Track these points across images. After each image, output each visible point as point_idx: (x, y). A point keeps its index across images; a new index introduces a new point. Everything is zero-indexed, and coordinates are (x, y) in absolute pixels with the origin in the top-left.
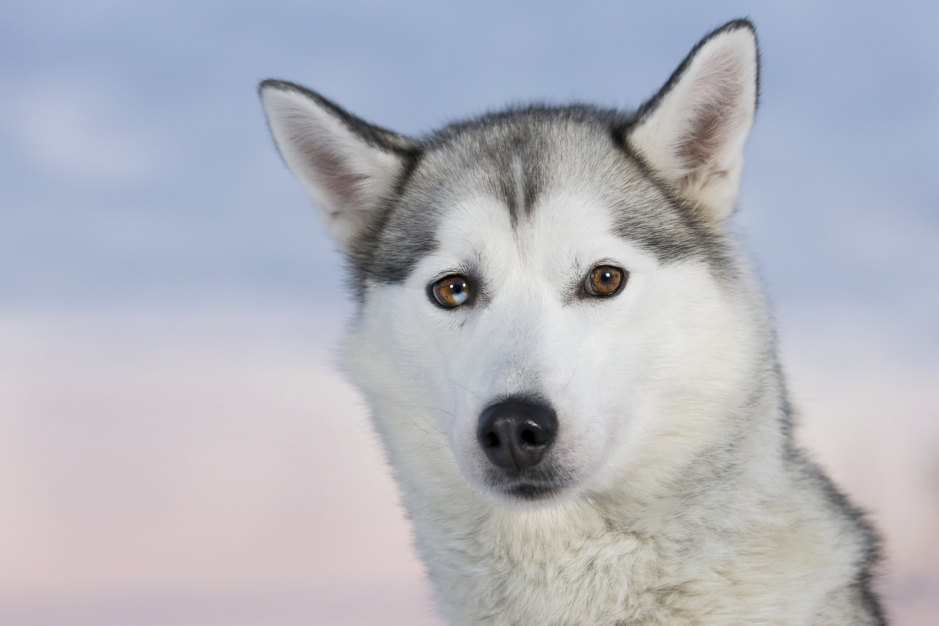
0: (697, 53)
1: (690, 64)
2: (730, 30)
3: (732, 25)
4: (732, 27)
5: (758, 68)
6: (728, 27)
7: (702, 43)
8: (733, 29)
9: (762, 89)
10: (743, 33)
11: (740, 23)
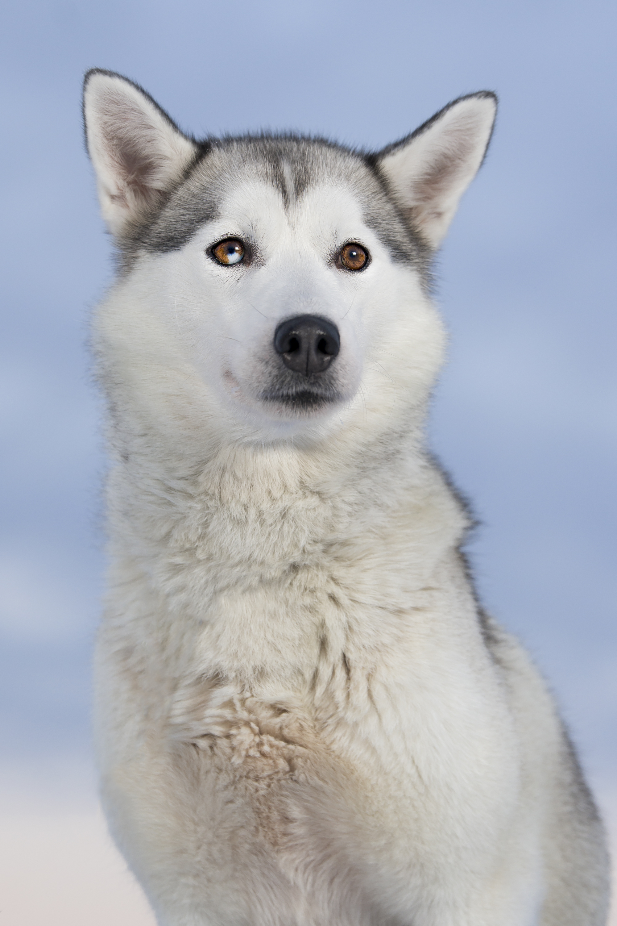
0: (451, 108)
1: (443, 116)
2: (480, 97)
3: (482, 94)
4: (483, 95)
5: (491, 135)
6: (479, 95)
7: (455, 102)
8: (483, 97)
9: (489, 152)
10: (489, 103)
11: (489, 94)
